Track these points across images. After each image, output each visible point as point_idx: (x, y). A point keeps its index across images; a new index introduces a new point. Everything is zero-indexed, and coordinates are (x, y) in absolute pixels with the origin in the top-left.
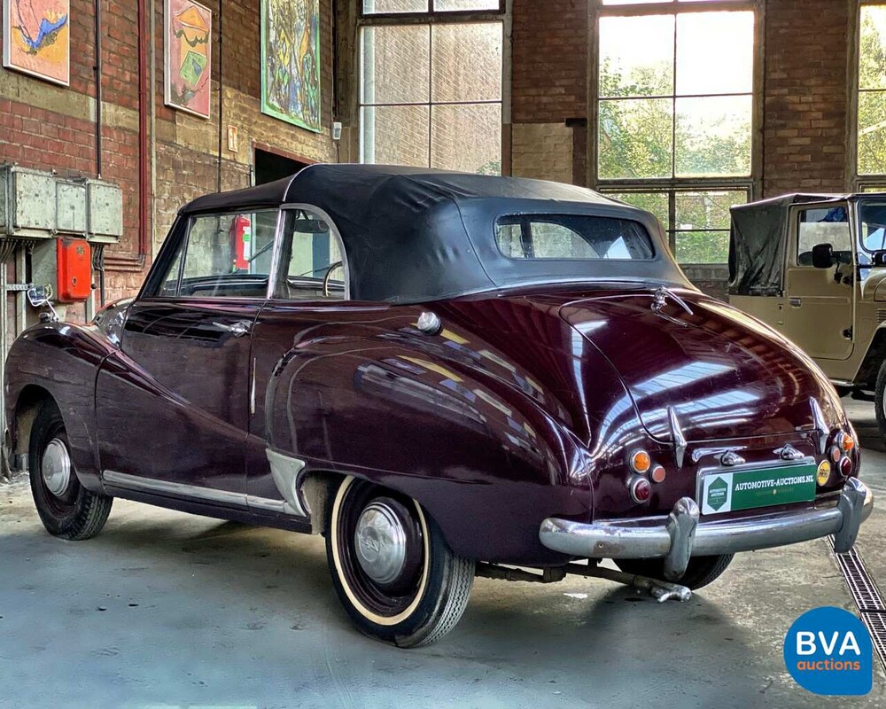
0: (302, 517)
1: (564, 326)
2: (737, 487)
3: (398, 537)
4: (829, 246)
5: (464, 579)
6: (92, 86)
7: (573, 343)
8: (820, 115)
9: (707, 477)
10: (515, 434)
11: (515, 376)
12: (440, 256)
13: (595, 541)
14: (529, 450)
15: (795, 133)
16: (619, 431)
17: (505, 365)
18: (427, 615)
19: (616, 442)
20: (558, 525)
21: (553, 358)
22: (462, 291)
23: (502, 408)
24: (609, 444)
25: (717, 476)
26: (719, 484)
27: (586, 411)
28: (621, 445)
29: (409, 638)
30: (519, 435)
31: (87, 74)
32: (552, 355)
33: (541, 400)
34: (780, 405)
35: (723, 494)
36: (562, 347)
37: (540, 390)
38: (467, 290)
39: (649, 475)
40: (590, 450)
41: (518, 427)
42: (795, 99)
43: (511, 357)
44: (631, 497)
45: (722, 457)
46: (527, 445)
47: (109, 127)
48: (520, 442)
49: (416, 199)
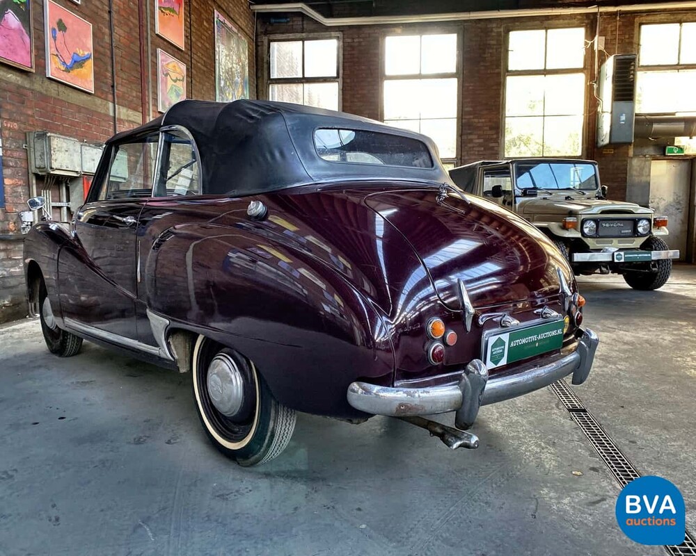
0: (170, 360)
1: (370, 213)
2: (512, 344)
3: (237, 381)
4: (500, 186)
5: (288, 419)
6: (110, 96)
7: (377, 226)
8: (488, 128)
9: (490, 338)
10: (328, 303)
11: (331, 256)
12: (269, 157)
13: (397, 403)
14: (339, 317)
15: (476, 137)
16: (416, 299)
17: (325, 247)
18: (259, 446)
19: (414, 308)
20: (363, 389)
21: (361, 240)
22: (286, 184)
23: (319, 283)
24: (407, 310)
25: (497, 337)
26: (500, 343)
27: (386, 282)
28: (418, 311)
29: (247, 461)
30: (331, 305)
31: (107, 89)
32: (360, 237)
33: (350, 275)
34: (519, 274)
35: (501, 351)
36: (367, 231)
37: (349, 266)
38: (290, 184)
39: (443, 340)
40: (392, 317)
41: (330, 298)
42: (476, 120)
43: (329, 241)
44: (428, 360)
45: (501, 319)
46: (337, 313)
47: (122, 120)
48: (331, 309)
49: (251, 112)
